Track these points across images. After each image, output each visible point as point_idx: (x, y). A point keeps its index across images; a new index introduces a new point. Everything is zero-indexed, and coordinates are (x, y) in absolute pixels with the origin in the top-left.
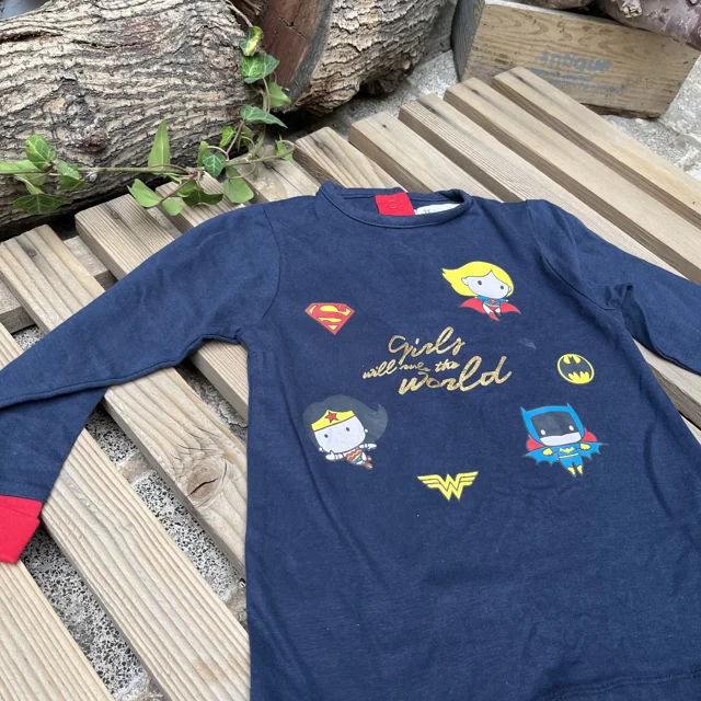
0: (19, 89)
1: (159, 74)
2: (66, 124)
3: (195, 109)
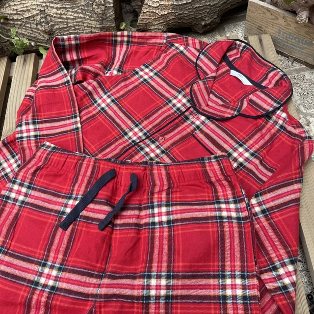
0: (28, 11)
1: (76, 12)
3: (87, 26)
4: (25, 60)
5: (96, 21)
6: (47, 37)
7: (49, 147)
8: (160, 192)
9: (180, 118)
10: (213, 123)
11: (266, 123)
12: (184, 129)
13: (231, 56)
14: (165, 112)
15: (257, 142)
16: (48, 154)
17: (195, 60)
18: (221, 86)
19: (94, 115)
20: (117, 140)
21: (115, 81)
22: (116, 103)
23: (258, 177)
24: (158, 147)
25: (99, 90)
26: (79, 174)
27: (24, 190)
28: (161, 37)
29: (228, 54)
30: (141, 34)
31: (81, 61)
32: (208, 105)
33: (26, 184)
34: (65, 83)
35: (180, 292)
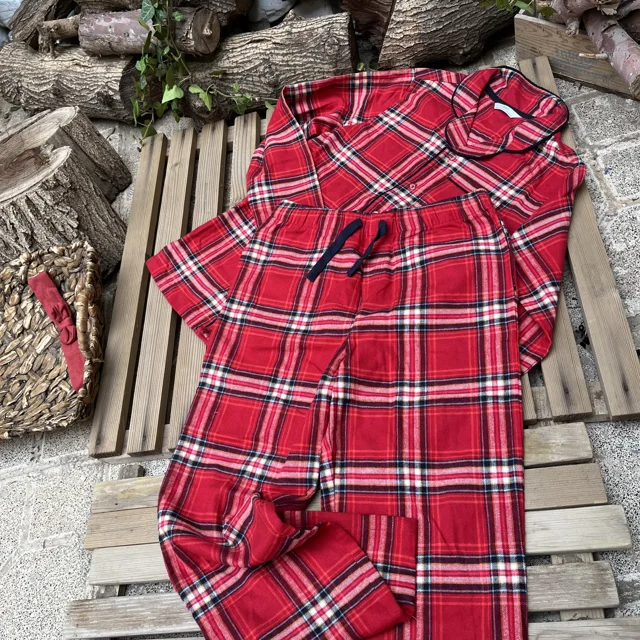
0: (250, 61)
1: (305, 57)
2: (264, 75)
3: (319, 72)
4: (245, 121)
5: (329, 64)
6: (271, 90)
7: (288, 204)
8: (412, 236)
9: (433, 162)
10: (473, 163)
11: (536, 157)
12: (439, 173)
13: (496, 87)
14: (416, 158)
15: (523, 178)
16: (288, 212)
17: (450, 97)
18: (482, 122)
19: (333, 171)
20: (361, 194)
21: (355, 131)
22: (357, 156)
23: (522, 212)
24: (408, 195)
25: (337, 143)
26: (322, 228)
27: (265, 249)
28: (408, 75)
29: (492, 85)
30: (383, 73)
31: (312, 113)
32: (466, 145)
33: (267, 243)
34: (297, 139)
35: (434, 322)
